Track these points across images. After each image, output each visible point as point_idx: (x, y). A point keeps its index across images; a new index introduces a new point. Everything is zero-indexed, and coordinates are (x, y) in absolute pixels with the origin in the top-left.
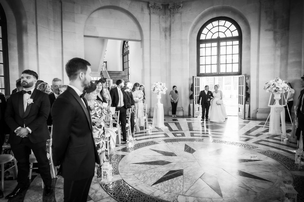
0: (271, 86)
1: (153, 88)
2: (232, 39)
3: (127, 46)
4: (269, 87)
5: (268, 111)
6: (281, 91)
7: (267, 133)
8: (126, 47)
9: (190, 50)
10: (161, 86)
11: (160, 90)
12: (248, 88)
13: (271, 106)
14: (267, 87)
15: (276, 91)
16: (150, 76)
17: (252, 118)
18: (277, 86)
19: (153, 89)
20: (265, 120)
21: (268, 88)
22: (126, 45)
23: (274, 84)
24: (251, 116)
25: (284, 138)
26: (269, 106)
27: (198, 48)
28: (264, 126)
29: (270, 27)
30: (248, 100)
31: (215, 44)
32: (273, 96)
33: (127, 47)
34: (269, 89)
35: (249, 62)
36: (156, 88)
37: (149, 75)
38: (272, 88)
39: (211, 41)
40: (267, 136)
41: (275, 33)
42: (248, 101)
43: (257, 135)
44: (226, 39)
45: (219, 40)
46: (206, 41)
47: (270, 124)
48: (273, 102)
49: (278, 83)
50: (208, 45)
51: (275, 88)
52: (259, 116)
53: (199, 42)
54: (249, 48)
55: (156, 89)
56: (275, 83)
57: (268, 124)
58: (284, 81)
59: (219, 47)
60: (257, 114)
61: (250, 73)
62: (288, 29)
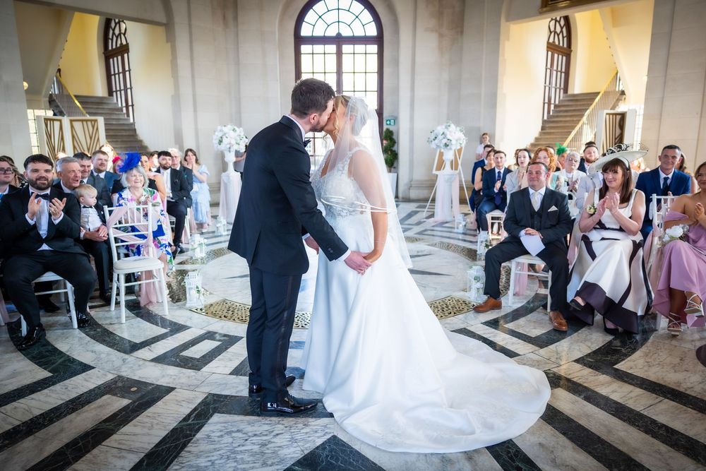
0: (440, 137)
1: (219, 138)
2: (365, 40)
3: (117, 32)
4: (436, 138)
5: (431, 184)
6: (455, 146)
7: (432, 219)
8: (114, 34)
9: (282, 57)
10: (236, 134)
11: (233, 142)
12: (395, 142)
13: (437, 173)
14: (433, 137)
15: (446, 145)
16: (195, 111)
17: (403, 198)
18: (449, 137)
19: (217, 141)
20: (426, 200)
21: (434, 140)
22: (114, 30)
23: (443, 133)
24: (400, 195)
25: (460, 223)
26: (434, 172)
27: (298, 54)
28: (426, 210)
29: (433, 23)
30: (395, 165)
31: (332, 48)
32: (441, 154)
33: (120, 34)
34: (436, 141)
35: (396, 91)
36: (224, 138)
37: (192, 110)
38: (441, 141)
39: (324, 40)
40: (433, 224)
41: (441, 36)
42: (395, 168)
43: (419, 223)
44: (354, 40)
45: (339, 40)
46: (313, 40)
47: (436, 207)
48: (441, 165)
49: (450, 132)
50: (319, 48)
51: (445, 141)
52: (414, 194)
53: (299, 40)
54: (396, 62)
55: (225, 141)
56: (446, 131)
57: (433, 207)
58: (458, 129)
59: (339, 54)
60: (411, 191)
61: (398, 113)
62: (462, 32)
